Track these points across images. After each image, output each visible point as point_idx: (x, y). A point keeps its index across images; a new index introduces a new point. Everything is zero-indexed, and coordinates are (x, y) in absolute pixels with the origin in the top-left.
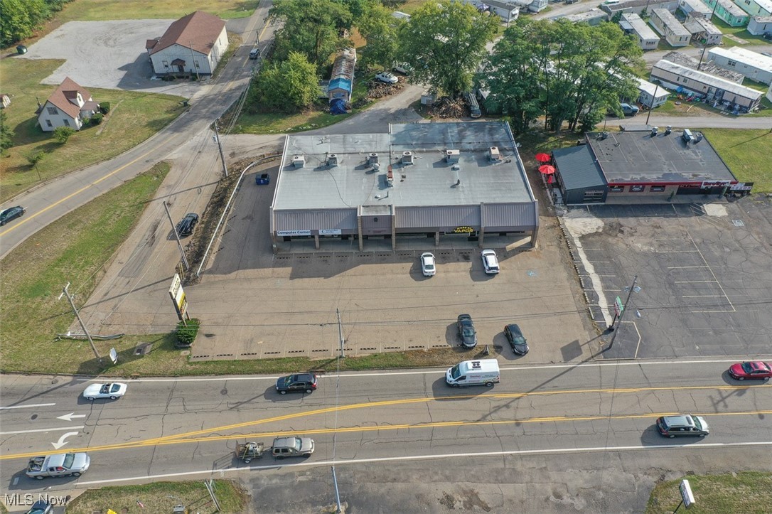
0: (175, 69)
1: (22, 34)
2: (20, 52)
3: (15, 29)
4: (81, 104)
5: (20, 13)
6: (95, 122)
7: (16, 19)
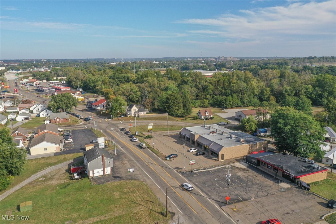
0: (239, 118)
1: (227, 106)
2: (223, 109)
3: (227, 105)
4: (207, 114)
5: (230, 101)
6: (206, 119)
7: (228, 102)
